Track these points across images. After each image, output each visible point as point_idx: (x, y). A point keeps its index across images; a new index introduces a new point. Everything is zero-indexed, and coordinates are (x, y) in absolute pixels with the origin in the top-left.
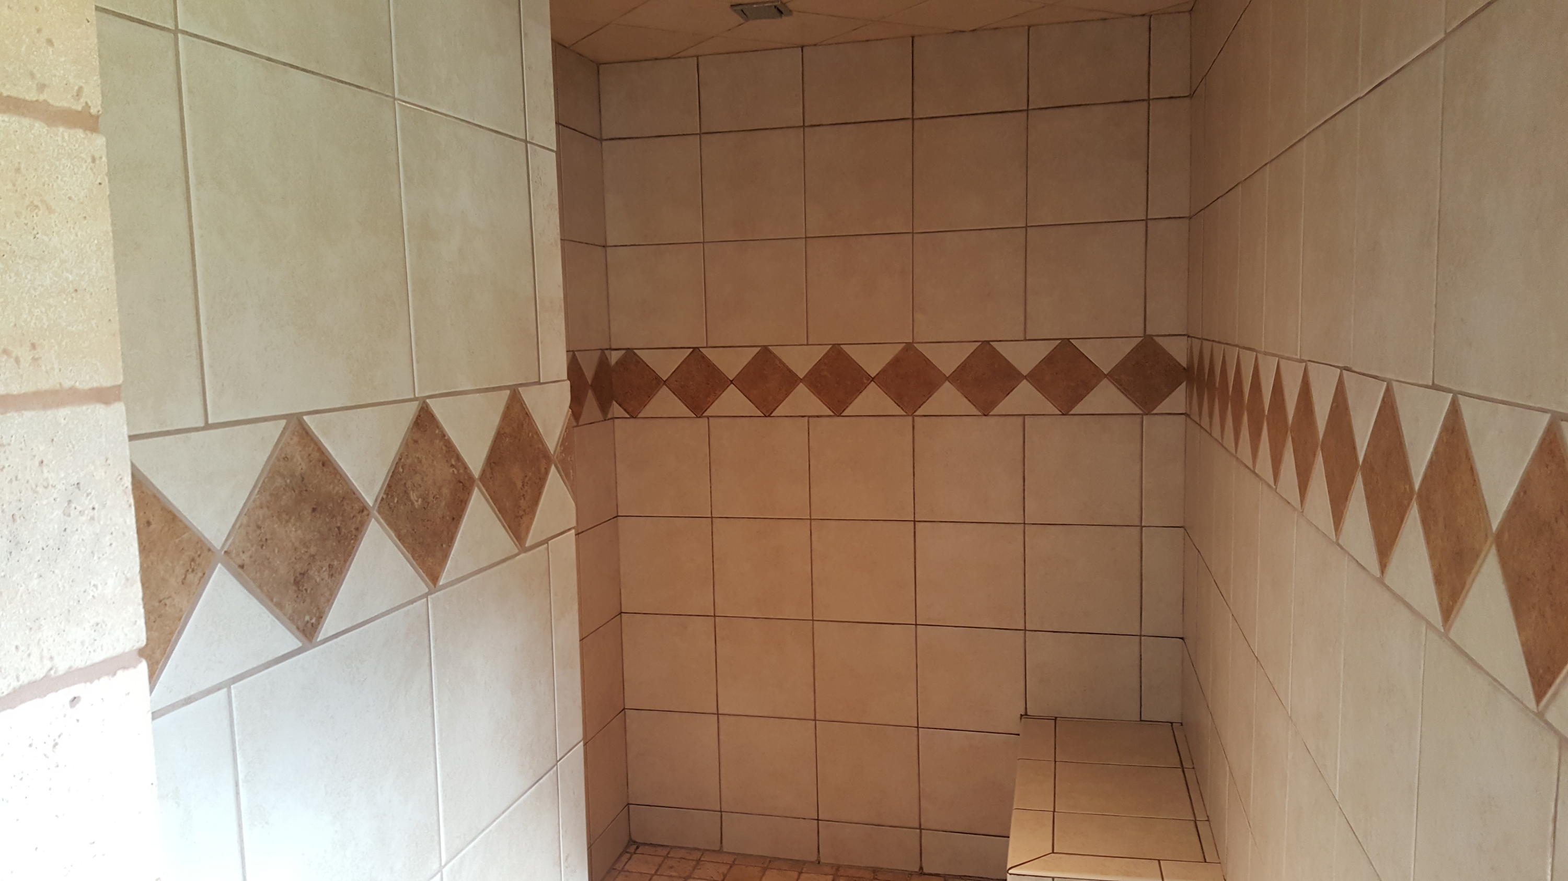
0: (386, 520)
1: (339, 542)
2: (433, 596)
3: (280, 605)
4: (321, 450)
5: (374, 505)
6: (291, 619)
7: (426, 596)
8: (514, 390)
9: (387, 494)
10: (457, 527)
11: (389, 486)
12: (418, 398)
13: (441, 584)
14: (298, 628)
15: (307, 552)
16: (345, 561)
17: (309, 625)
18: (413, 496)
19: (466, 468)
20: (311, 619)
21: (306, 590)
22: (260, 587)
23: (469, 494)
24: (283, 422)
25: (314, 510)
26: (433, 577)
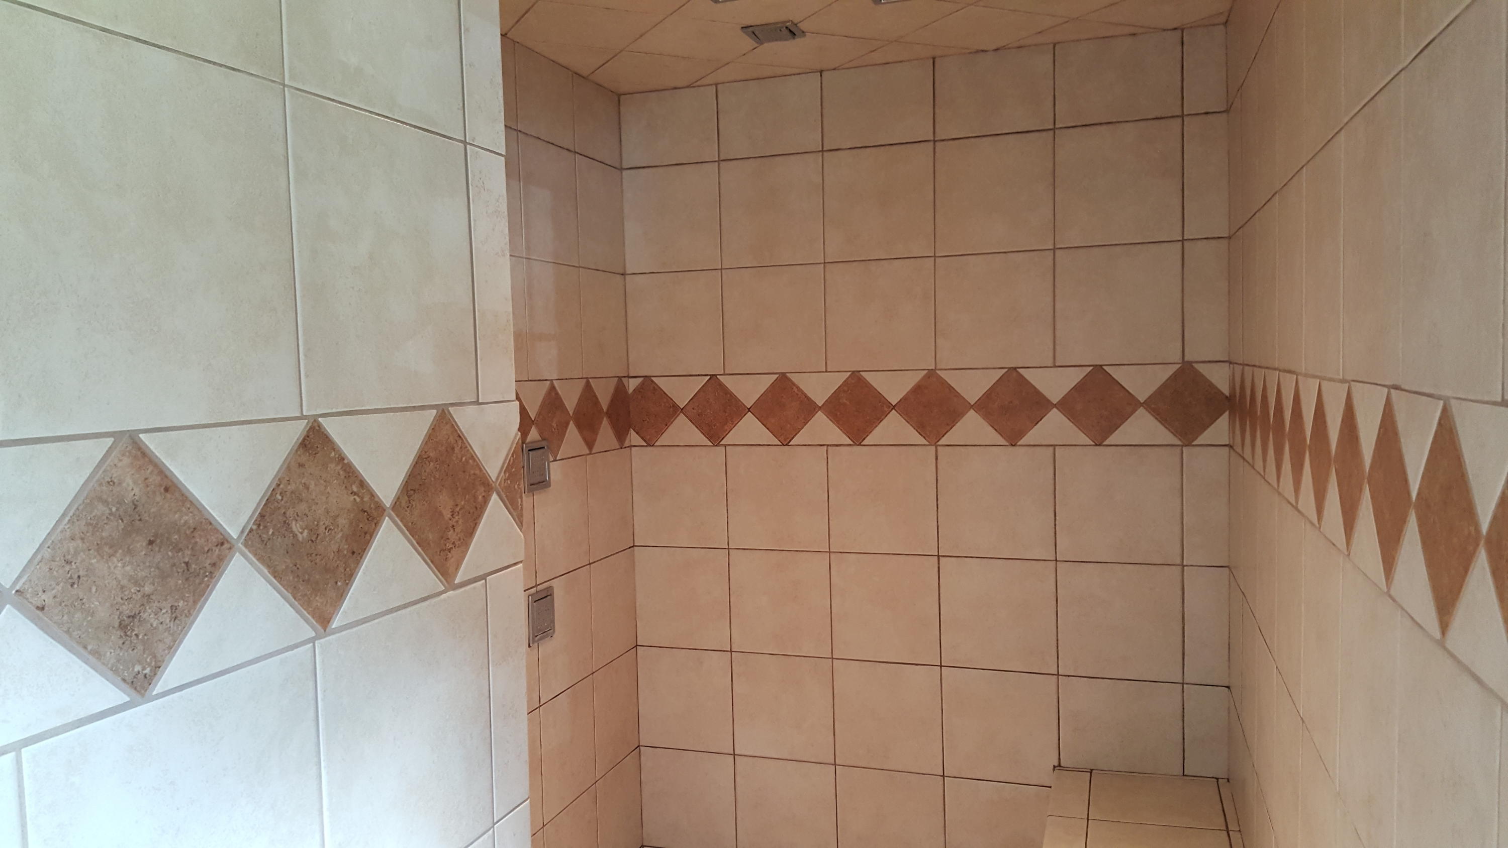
0: (255, 555)
1: (187, 579)
2: (322, 640)
3: (96, 654)
4: (162, 472)
5: (239, 537)
6: (115, 670)
7: (312, 640)
8: (443, 410)
9: (259, 525)
10: (358, 563)
11: (262, 516)
12: (306, 416)
13: (333, 626)
14: (124, 680)
15: (139, 591)
16: (195, 602)
17: (141, 676)
18: (296, 527)
19: (372, 495)
20: (144, 669)
21: (137, 635)
22: (68, 632)
23: (377, 524)
24: (110, 441)
25: (151, 543)
26: (323, 620)
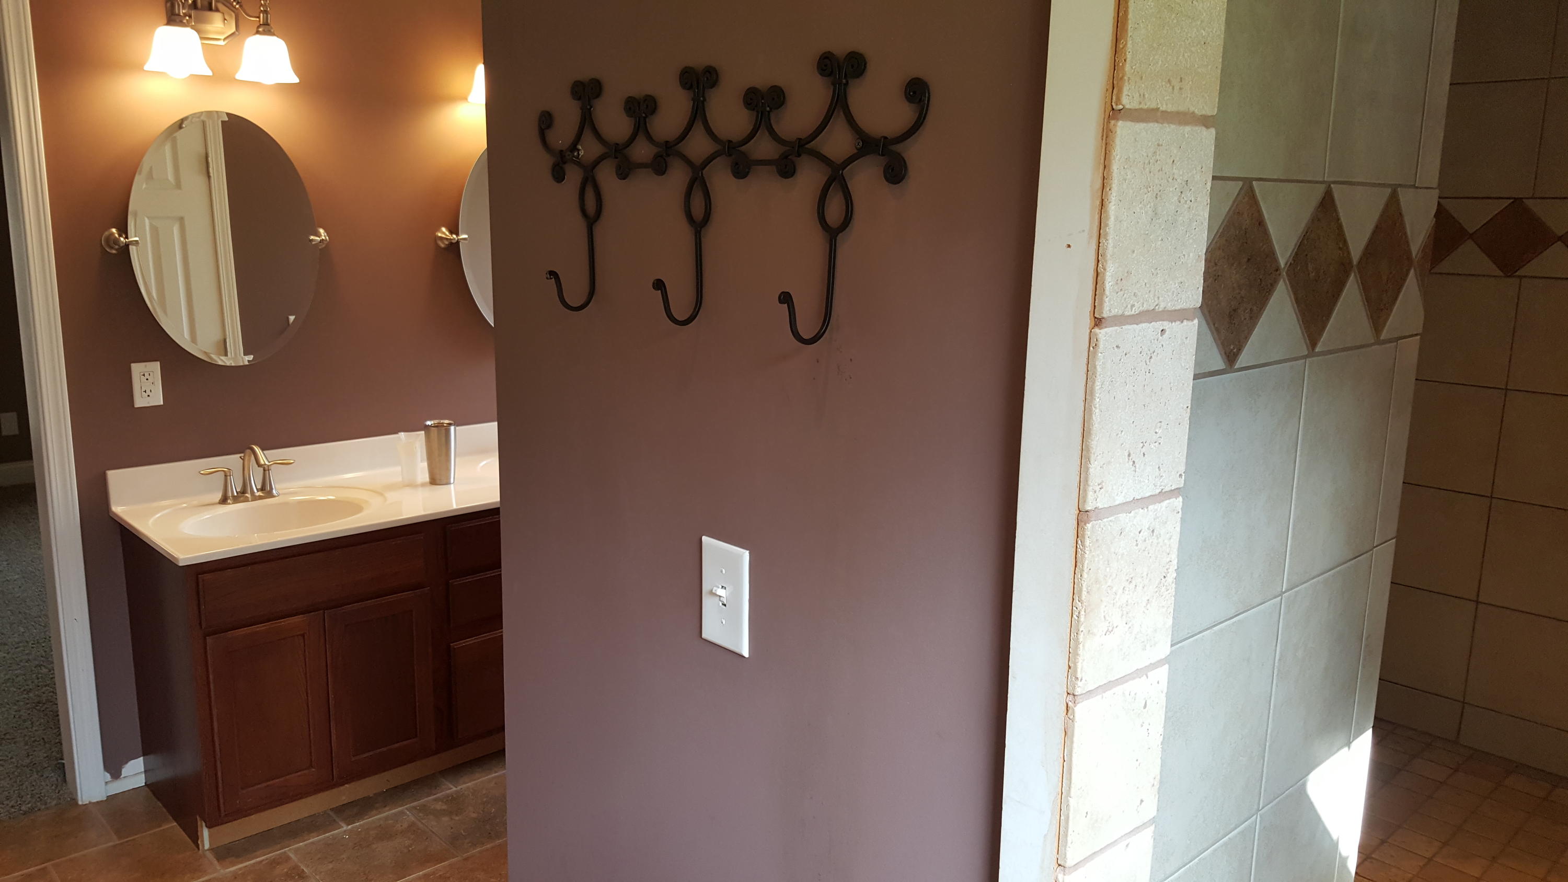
0: (1290, 283)
1: (1259, 291)
2: (1310, 359)
3: (1217, 330)
4: (1259, 211)
5: (1284, 268)
6: (1223, 344)
7: (1305, 357)
8: (1395, 190)
9: (1294, 260)
10: (1335, 304)
11: (1297, 254)
12: (1326, 181)
13: (1317, 351)
14: (1225, 353)
15: (1239, 293)
16: (1261, 309)
17: (1232, 354)
18: (1310, 267)
19: (1349, 253)
20: (1234, 348)
21: (1234, 324)
22: (1209, 312)
23: (1348, 276)
24: (1241, 183)
25: (1249, 260)
26: (1313, 343)
